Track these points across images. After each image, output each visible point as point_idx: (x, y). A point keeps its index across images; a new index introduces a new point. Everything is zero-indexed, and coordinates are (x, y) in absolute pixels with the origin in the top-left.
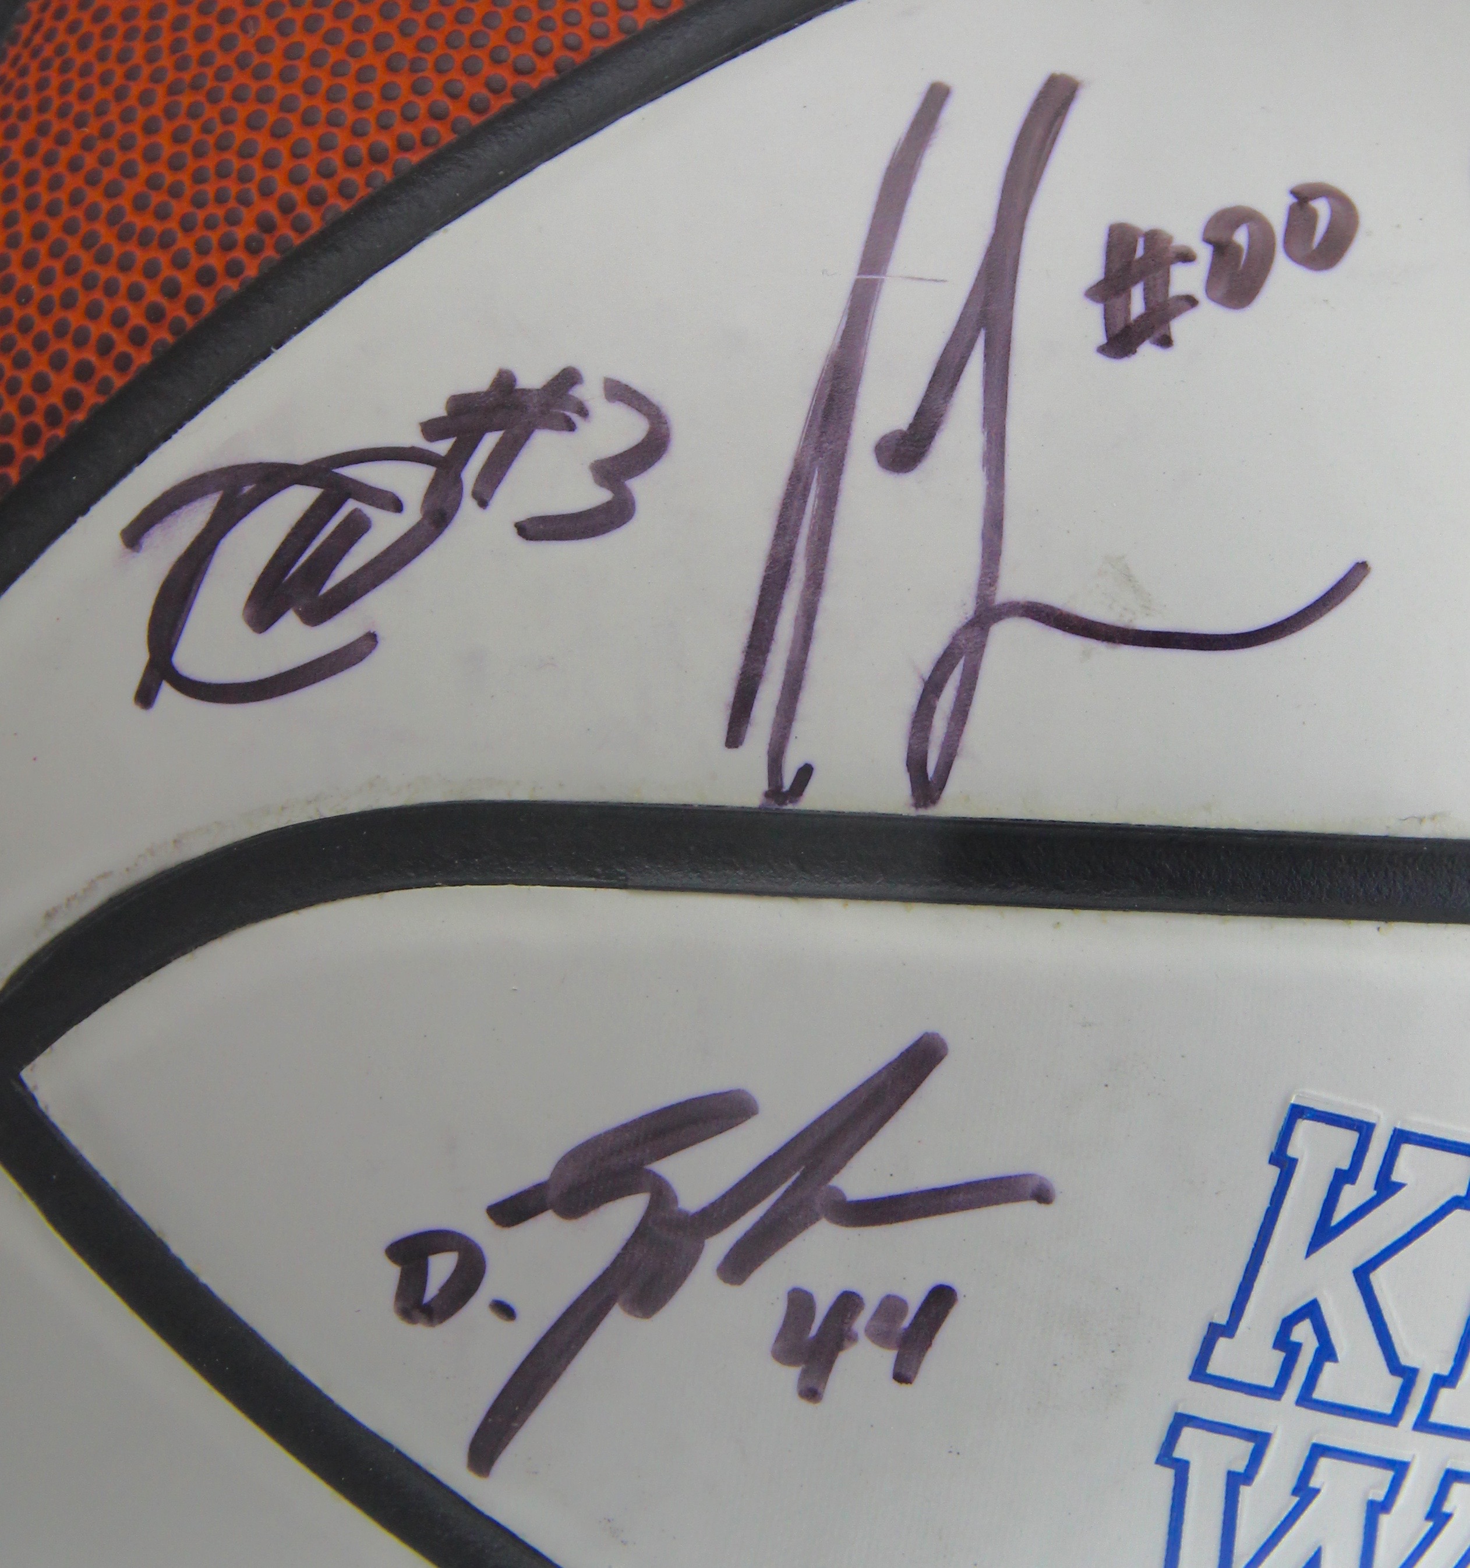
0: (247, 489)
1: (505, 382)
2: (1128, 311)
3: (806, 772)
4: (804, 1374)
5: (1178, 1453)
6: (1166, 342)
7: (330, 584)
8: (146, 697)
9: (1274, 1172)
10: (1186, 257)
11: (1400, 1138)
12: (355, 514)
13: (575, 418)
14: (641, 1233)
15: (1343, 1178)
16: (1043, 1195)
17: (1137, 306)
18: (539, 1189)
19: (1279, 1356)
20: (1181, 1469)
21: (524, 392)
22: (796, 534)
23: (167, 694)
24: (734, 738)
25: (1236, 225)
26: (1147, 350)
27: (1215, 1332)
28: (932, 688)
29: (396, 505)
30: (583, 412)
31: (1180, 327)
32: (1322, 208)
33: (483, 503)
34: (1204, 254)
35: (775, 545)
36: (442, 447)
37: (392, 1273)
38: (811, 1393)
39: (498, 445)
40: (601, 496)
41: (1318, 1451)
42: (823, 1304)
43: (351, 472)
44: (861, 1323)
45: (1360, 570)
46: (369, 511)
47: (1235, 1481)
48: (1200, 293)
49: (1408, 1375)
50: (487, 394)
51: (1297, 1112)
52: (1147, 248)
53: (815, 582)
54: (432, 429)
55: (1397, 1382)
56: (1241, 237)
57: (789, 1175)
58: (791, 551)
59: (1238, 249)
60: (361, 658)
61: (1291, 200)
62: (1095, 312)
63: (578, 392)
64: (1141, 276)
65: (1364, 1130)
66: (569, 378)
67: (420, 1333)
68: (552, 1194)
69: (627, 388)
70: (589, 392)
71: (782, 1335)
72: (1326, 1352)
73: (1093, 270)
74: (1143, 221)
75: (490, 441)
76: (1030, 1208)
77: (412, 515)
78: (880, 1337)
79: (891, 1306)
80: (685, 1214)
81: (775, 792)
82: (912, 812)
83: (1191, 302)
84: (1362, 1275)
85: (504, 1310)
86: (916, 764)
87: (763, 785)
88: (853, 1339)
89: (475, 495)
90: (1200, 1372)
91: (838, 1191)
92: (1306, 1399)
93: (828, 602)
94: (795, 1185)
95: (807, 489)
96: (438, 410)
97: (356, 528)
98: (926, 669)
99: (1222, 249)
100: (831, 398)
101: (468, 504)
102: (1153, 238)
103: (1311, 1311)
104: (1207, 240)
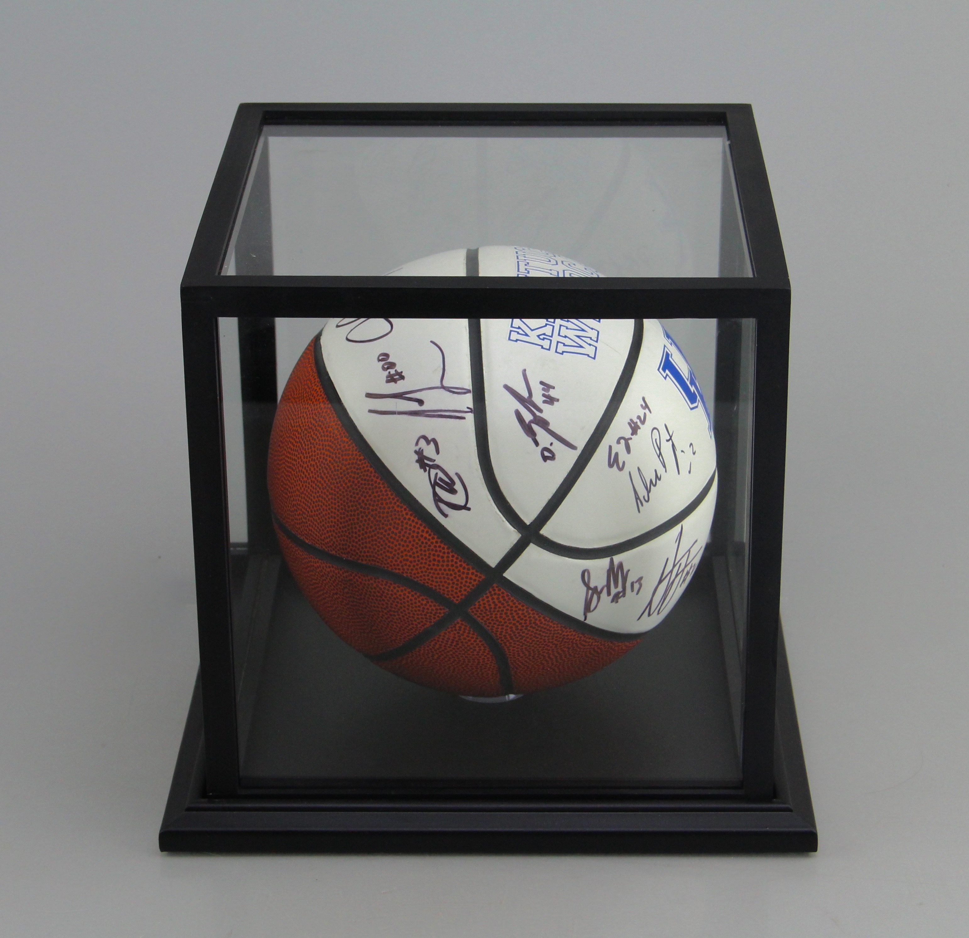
0: (437, 498)
1: (417, 461)
2: (398, 378)
3: (468, 408)
4: (555, 401)
5: (561, 352)
6: (402, 372)
7: (449, 482)
8: (469, 509)
9: (518, 342)
10: (389, 372)
11: (512, 327)
12: (439, 480)
13: (421, 449)
14: (537, 424)
15: (518, 333)
16: (525, 370)
17: (397, 377)
18: (533, 439)
19: (545, 340)
20: (563, 352)
21: (418, 458)
22: (434, 415)
23: (468, 506)
24: (464, 418)
25: (385, 368)
26: (403, 374)
27: (542, 347)
28: (454, 392)
29: (437, 474)
30: (420, 449)
31: (399, 371)
32: (380, 358)
33: (435, 460)
34: (389, 370)
35: (436, 417)
36: (428, 468)
37: (548, 461)
38: (558, 400)
39: (426, 460)
40: (432, 443)
41: (559, 335)
42: (545, 399)
43: (433, 482)
44: (547, 394)
45: (432, 342)
46: (438, 478)
47: (564, 345)
48: (395, 369)
49: (546, 325)
50: (419, 463)
51: (509, 339)
52: (389, 378)
53: (441, 411)
54: (425, 471)
55: (548, 326)
56: (386, 366)
57: (526, 404)
58: (437, 415)
59: (388, 367)
60: (459, 475)
61: (380, 362)
62: (398, 382)
63: (417, 450)
64: (393, 377)
65: (511, 331)
66: (416, 452)
67: (556, 457)
68: (533, 437)
69: (416, 443)
70: (417, 448)
71: (550, 404)
72: (544, 334)
73: (393, 383)
74: (385, 379)
75: (426, 461)
76: (527, 372)
77: (438, 471)
78: (548, 391)
79: (543, 389)
80: (533, 419)
81: (471, 412)
82: (472, 393)
83: (396, 370)
84: (532, 330)
85: (551, 444)
86: (465, 393)
87: (470, 413)
88: (549, 395)
89: (434, 462)
90: (549, 350)
91: (528, 397)
92: (552, 336)
93: (443, 409)
94: (527, 403)
95: (428, 414)
96: (422, 470)
97: (441, 479)
98: (451, 394)
99: (388, 368)
100: (414, 414)
101: (435, 463)
102: (387, 377)
103: (538, 336)
104: (387, 370)
